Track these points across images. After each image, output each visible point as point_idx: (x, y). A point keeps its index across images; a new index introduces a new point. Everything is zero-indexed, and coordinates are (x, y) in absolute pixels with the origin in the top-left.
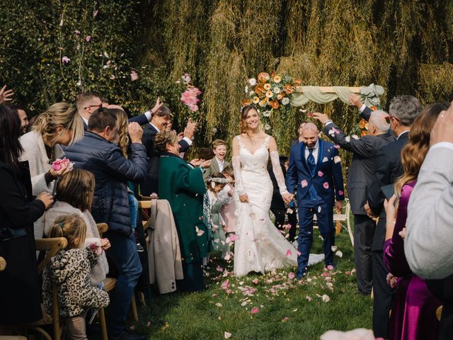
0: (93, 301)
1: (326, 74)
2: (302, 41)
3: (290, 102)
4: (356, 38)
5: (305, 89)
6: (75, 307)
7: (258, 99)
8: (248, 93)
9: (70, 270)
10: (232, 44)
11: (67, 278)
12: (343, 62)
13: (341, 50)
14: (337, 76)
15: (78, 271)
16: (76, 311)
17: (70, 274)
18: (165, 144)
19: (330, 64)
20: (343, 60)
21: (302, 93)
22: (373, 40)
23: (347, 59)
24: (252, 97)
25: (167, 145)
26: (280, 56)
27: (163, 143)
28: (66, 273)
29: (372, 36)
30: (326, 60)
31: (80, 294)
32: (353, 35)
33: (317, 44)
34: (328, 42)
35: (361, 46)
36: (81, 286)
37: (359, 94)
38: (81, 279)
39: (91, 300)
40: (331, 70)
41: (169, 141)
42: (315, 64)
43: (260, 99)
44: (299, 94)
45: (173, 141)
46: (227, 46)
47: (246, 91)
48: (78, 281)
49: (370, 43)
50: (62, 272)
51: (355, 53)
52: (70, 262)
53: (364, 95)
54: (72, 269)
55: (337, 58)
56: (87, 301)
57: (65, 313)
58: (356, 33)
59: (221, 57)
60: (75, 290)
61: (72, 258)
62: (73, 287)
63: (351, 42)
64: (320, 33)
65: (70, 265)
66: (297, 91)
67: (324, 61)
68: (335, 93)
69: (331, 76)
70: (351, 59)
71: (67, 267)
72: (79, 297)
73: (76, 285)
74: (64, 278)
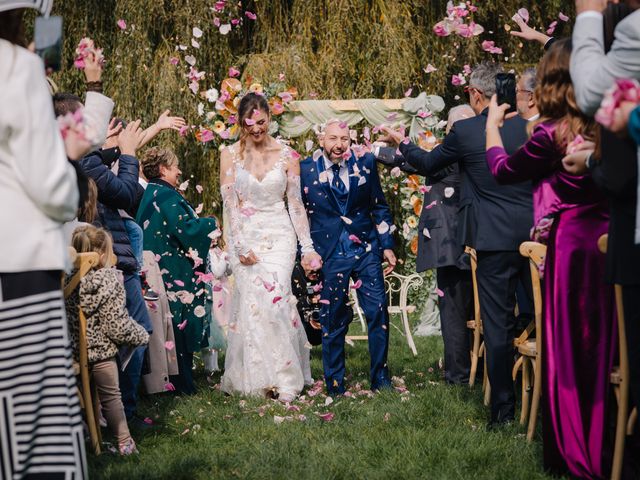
0: (133, 335)
1: (333, 81)
2: (284, 26)
3: (279, 129)
4: (384, 17)
5: (303, 105)
6: (109, 346)
7: (223, 126)
8: (204, 116)
9: (105, 294)
10: (158, 33)
11: (100, 306)
12: (361, 61)
13: (358, 38)
14: (351, 86)
15: (113, 296)
16: (109, 352)
17: (104, 300)
18: (157, 165)
19: (338, 65)
20: (362, 57)
21: (300, 113)
22: (414, 20)
23: (368, 55)
24: (212, 122)
25: (161, 167)
26: (248, 52)
27: (154, 164)
28: (100, 298)
29: (412, 13)
30: (332, 56)
31: (119, 325)
32: (379, 11)
33: (312, 28)
34: (334, 25)
35: (392, 31)
36: (120, 314)
37: (401, 111)
38: (119, 306)
39: (130, 335)
40: (340, 75)
41: (165, 164)
42: (311, 65)
43: (227, 126)
44: (293, 114)
45: (169, 162)
46: (150, 36)
47: (201, 113)
48: (115, 309)
49: (408, 24)
50: (94, 297)
51: (382, 43)
52: (104, 283)
53: (409, 112)
54: (107, 293)
55: (350, 53)
56: (127, 335)
57: (96, 355)
58: (383, 9)
59: (138, 57)
60: (113, 320)
61: (105, 279)
62: (109, 317)
63: (375, 24)
64: (318, 10)
65: (105, 288)
66: (291, 109)
67: (330, 60)
68: (358, 112)
69: (341, 86)
70: (376, 54)
71: (100, 290)
72: (117, 330)
73: (113, 314)
74: (96, 305)
